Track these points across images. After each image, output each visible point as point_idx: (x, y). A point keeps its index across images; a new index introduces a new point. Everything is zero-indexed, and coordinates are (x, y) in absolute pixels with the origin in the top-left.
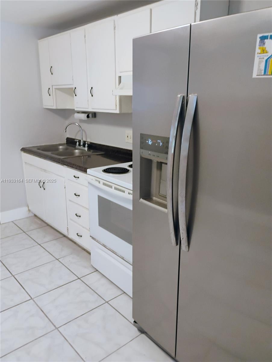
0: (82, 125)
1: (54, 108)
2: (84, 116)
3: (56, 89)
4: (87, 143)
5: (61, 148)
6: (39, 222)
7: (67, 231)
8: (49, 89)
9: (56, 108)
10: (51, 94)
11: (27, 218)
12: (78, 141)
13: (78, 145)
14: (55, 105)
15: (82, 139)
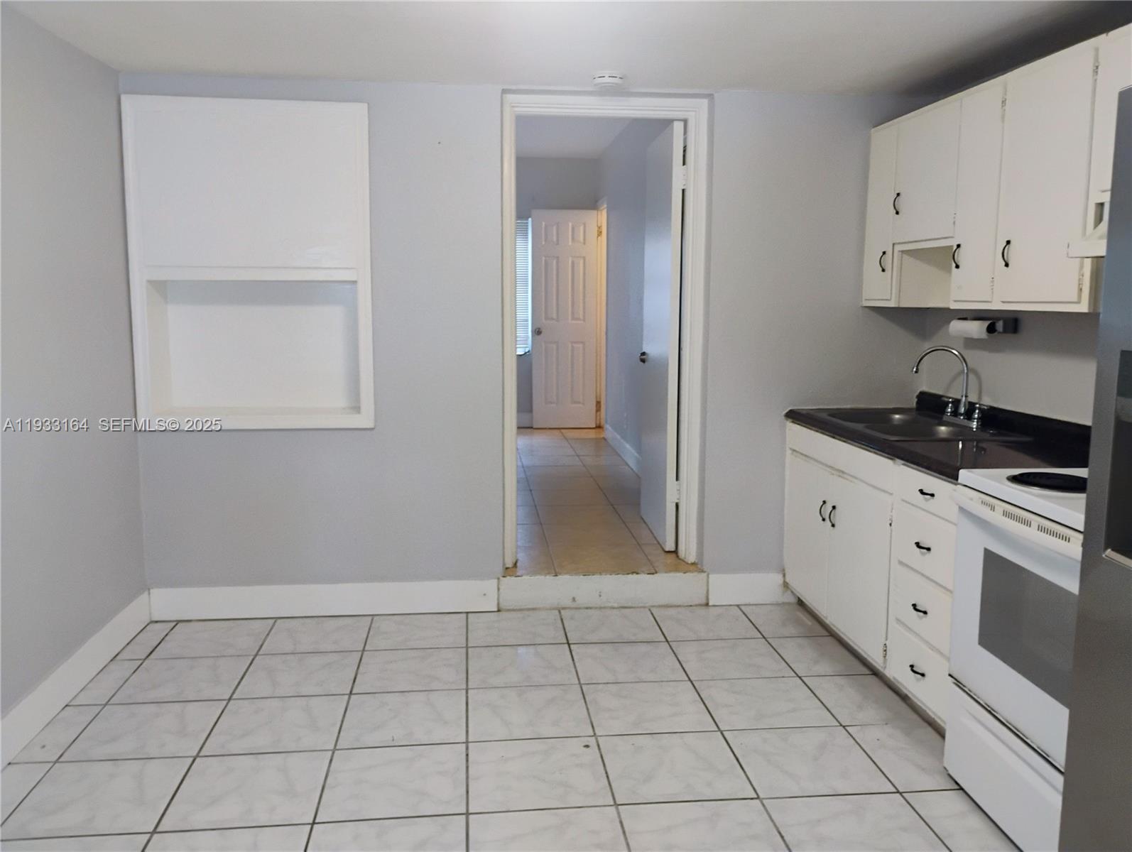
0: (968, 354)
1: (892, 304)
2: (976, 329)
3: (903, 252)
4: (979, 409)
5: (899, 419)
6: (808, 621)
7: (881, 653)
8: (884, 253)
9: (897, 306)
10: (888, 268)
11: (778, 604)
12: (952, 402)
13: (951, 412)
14: (894, 295)
15: (966, 396)
